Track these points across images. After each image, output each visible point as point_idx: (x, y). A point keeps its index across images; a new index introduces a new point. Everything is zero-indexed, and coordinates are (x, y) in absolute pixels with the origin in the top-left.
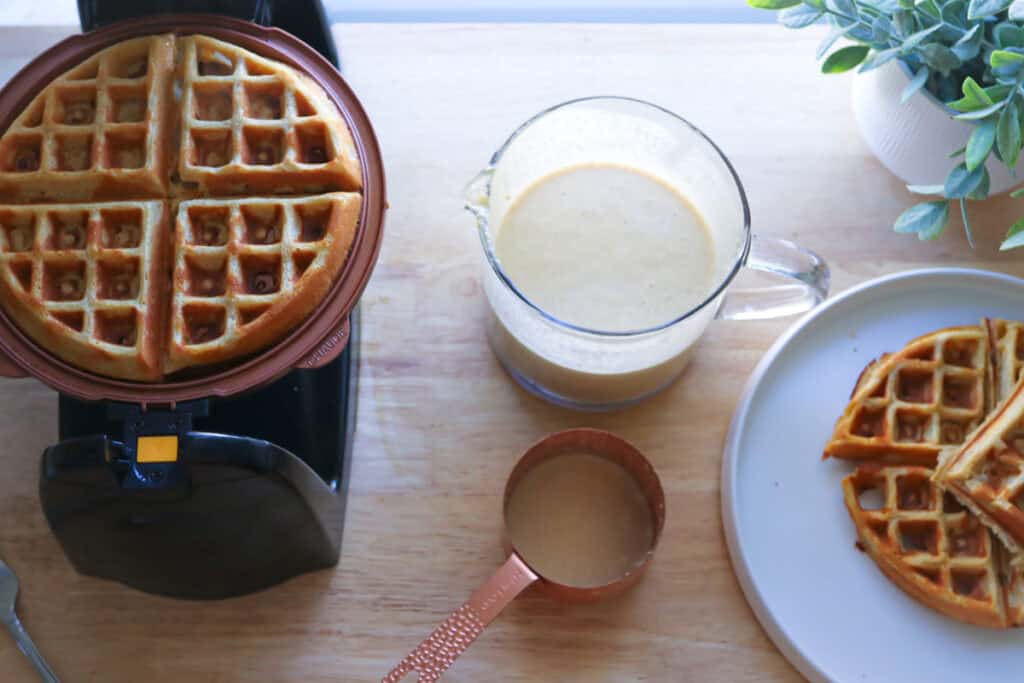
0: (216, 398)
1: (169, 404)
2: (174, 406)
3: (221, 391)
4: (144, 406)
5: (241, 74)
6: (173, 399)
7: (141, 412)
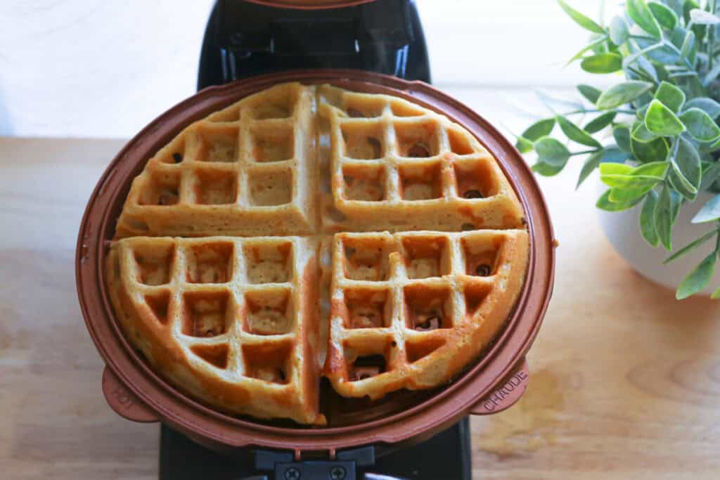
0: (381, 445)
1: (328, 452)
2: (333, 453)
3: (389, 436)
4: (298, 454)
5: (388, 115)
6: (332, 446)
7: (294, 460)
